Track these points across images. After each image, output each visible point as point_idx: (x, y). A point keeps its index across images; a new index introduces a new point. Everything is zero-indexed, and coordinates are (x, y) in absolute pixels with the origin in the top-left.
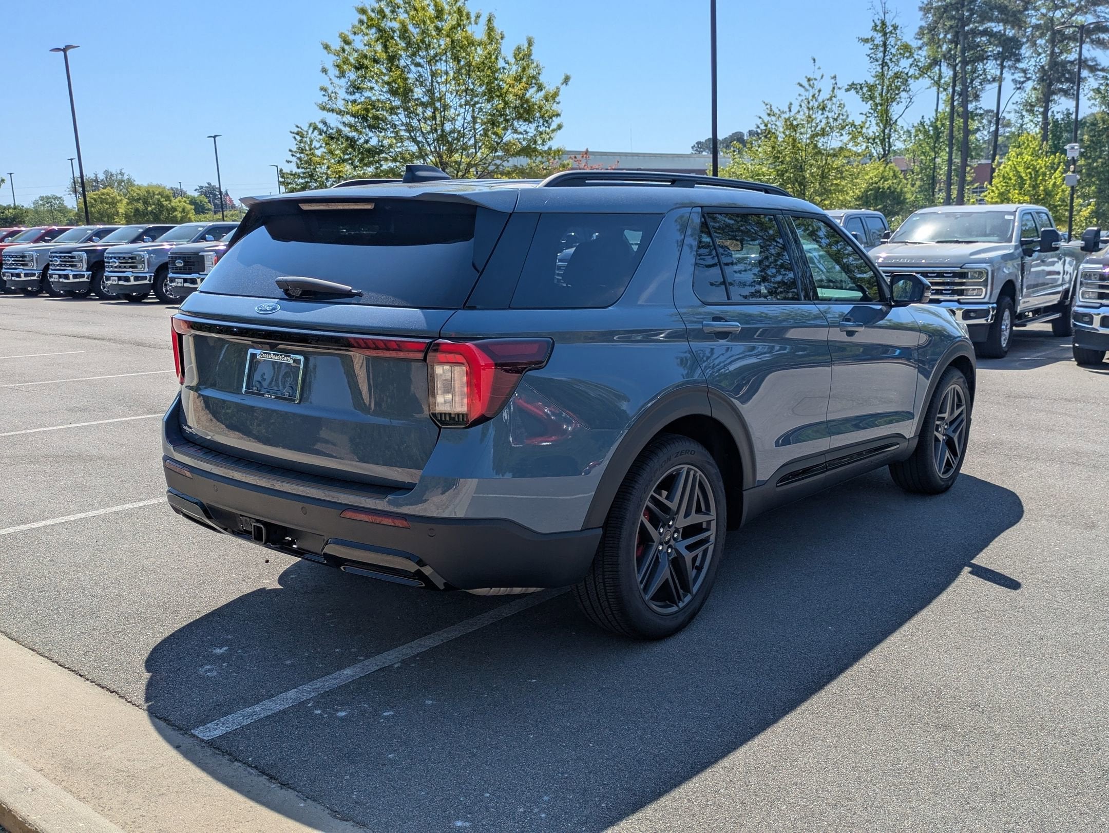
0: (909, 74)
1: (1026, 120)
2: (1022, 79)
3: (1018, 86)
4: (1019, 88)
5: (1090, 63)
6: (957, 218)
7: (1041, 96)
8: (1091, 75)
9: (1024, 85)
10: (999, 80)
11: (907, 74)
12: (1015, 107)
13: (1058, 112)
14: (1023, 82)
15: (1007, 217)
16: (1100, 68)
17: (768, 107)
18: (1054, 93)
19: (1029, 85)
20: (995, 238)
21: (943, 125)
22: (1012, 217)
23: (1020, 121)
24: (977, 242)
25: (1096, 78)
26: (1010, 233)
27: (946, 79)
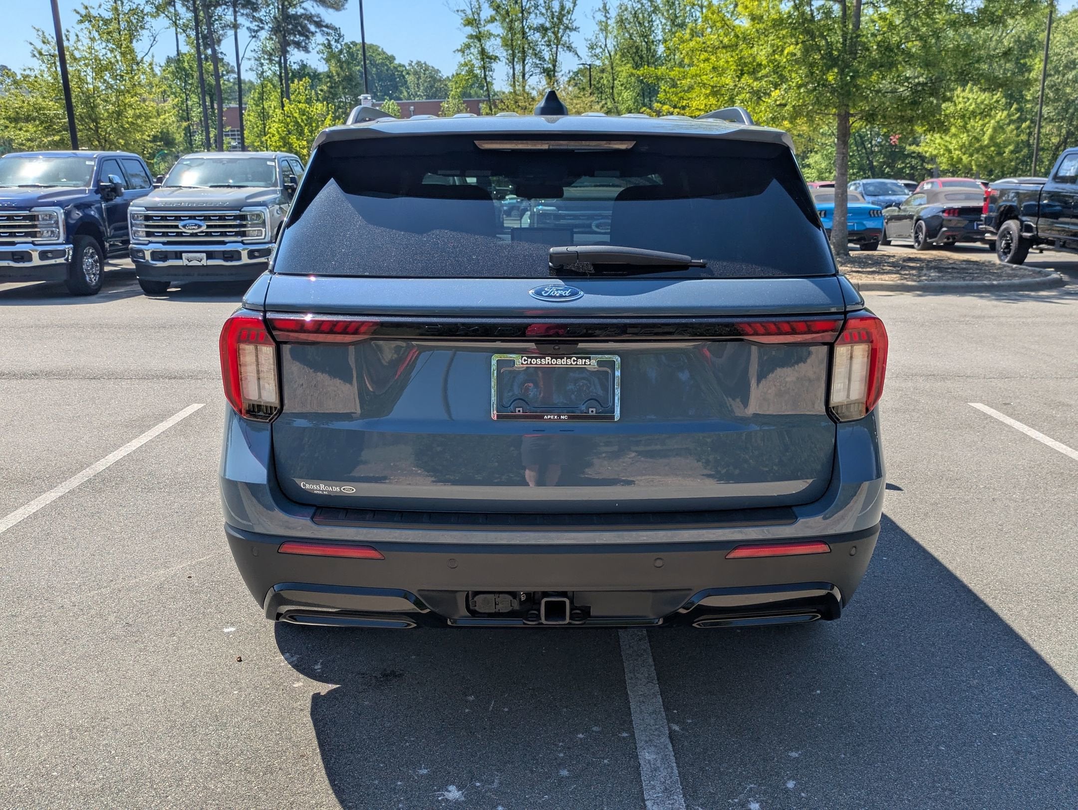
0: (145, 12)
1: (265, 68)
2: (256, 28)
3: (253, 34)
4: (254, 37)
5: (316, 19)
6: (224, 164)
7: (278, 46)
8: (317, 30)
9: (258, 34)
10: (235, 26)
11: (142, 11)
12: (253, 54)
13: (294, 63)
14: (257, 31)
15: (269, 163)
16: (324, 24)
17: (40, 33)
18: (289, 45)
19: (263, 34)
20: (262, 184)
21: (191, 67)
22: (273, 164)
23: (260, 68)
24: (247, 186)
25: (323, 33)
26: (274, 178)
27: (184, 21)
